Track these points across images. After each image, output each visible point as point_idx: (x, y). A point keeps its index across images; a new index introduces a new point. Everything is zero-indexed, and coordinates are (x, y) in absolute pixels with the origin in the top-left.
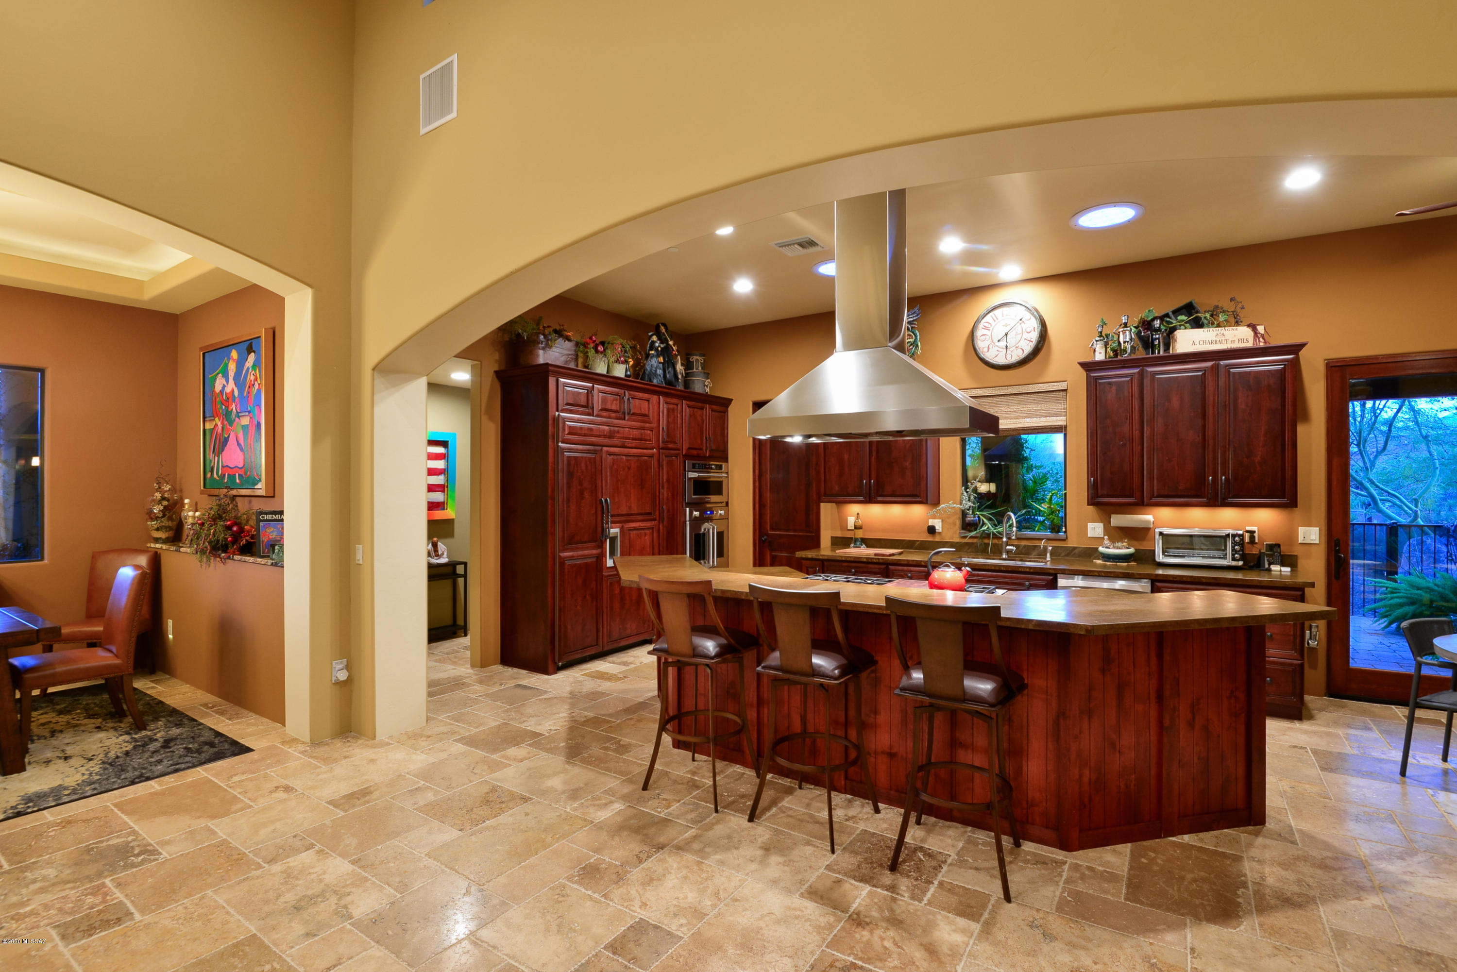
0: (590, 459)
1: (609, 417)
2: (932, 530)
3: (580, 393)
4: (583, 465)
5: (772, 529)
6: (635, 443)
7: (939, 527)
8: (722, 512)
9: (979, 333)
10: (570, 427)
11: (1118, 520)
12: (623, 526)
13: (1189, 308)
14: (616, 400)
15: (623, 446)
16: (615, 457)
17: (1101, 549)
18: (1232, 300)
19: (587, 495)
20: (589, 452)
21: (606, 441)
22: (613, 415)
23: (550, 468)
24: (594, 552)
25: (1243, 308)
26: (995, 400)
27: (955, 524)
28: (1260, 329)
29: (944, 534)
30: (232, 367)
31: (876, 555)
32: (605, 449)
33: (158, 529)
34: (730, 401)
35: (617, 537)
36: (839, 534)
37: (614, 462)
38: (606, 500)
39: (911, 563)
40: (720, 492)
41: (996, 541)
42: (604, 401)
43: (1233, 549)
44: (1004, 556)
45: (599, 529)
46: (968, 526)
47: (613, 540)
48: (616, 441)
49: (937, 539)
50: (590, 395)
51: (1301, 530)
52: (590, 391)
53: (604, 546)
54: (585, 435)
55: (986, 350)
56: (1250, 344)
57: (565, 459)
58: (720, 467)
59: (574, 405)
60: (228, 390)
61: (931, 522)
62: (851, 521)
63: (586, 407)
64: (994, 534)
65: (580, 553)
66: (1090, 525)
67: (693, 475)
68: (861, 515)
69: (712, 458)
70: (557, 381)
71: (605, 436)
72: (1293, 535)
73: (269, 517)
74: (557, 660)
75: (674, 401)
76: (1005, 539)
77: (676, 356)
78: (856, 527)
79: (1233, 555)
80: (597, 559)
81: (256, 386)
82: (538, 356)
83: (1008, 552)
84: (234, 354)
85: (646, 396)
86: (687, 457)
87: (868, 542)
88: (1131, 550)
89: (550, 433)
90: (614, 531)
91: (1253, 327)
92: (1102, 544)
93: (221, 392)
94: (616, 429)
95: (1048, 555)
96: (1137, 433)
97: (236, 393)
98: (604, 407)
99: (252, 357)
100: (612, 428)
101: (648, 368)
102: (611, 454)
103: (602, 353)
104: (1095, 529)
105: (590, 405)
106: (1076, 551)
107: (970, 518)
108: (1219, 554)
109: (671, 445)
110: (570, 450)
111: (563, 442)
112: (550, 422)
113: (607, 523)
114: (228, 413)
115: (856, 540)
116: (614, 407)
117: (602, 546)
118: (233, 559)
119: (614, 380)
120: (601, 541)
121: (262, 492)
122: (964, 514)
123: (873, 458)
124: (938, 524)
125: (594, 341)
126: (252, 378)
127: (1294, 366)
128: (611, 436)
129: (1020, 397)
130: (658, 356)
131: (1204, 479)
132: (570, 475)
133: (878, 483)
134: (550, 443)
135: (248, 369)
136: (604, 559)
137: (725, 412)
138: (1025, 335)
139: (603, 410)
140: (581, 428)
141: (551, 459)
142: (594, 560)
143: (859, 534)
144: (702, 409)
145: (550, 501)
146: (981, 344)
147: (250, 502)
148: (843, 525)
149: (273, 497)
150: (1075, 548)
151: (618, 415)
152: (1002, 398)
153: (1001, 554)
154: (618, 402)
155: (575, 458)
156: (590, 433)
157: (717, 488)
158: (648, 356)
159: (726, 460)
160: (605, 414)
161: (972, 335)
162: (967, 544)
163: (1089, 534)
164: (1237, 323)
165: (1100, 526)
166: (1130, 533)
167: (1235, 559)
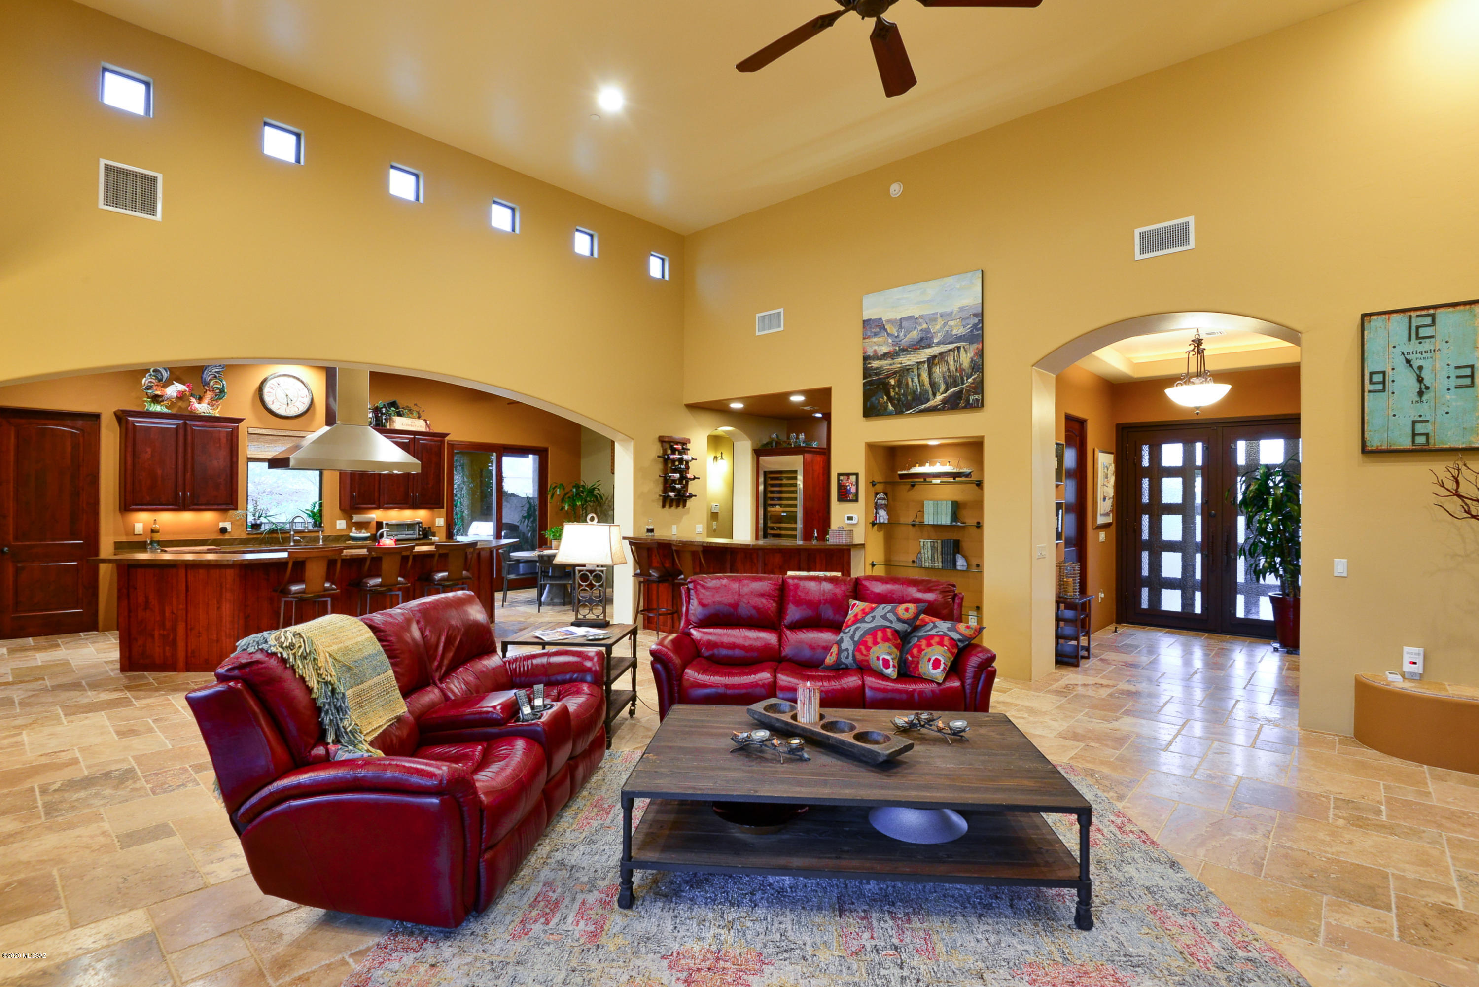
2: (223, 531)
5: (16, 539)
7: (229, 529)
9: (266, 390)
11: (356, 518)
13: (393, 404)
17: (351, 534)
18: (415, 405)
25: (424, 411)
26: (275, 438)
27: (243, 525)
28: (428, 422)
29: (232, 533)
36: (123, 539)
43: (419, 530)
44: (292, 544)
46: (254, 526)
49: (227, 537)
51: (437, 520)
55: (271, 403)
56: (426, 430)
61: (222, 525)
62: (139, 528)
66: (338, 522)
68: (157, 521)
72: (434, 522)
76: (292, 533)
78: (154, 532)
79: (418, 533)
83: (295, 541)
88: (368, 535)
91: (426, 421)
92: (351, 532)
95: (321, 541)
104: (341, 524)
106: (331, 538)
108: (412, 532)
115: (150, 543)
124: (228, 525)
127: (443, 442)
129: (293, 438)
131: (408, 494)
133: (193, 494)
138: (300, 399)
143: (158, 537)
146: (268, 398)
148: (131, 531)
150: (329, 536)
152: (280, 438)
153: (289, 542)
161: (260, 389)
162: (254, 538)
163: (338, 527)
164: (419, 417)
165: (344, 522)
166: (361, 526)
167: (419, 535)
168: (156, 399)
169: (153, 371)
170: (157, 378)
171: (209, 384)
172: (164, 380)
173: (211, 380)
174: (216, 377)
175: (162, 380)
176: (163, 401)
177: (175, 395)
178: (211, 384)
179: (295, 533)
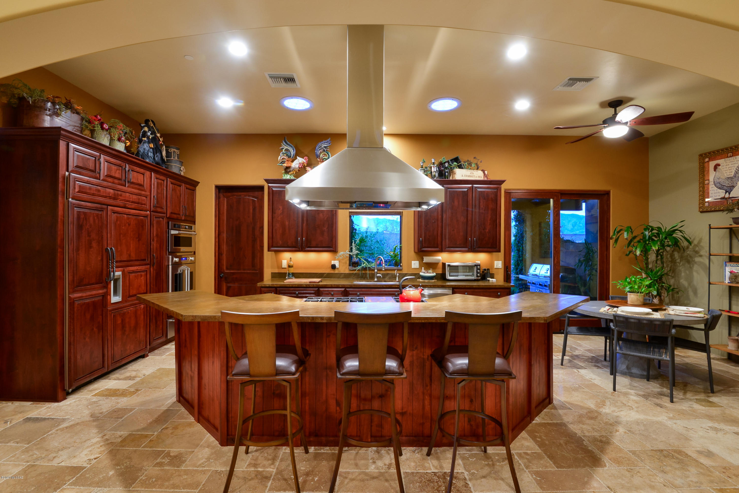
0: (97, 215)
1: (113, 183)
2: (333, 267)
3: (89, 159)
4: (91, 219)
5: (227, 269)
6: (134, 206)
7: (337, 266)
8: (192, 258)
10: (80, 186)
11: (427, 259)
12: (124, 270)
13: (456, 160)
14: (119, 170)
15: (125, 207)
16: (119, 215)
17: (421, 274)
18: (474, 158)
19: (94, 244)
20: (96, 209)
21: (111, 202)
22: (116, 181)
23: (59, 220)
24: (101, 291)
25: (481, 162)
27: (346, 263)
28: (486, 172)
29: (340, 269)
31: (310, 282)
32: (110, 208)
34: (199, 183)
35: (120, 278)
36: (276, 271)
37: (117, 219)
38: (111, 249)
39: (333, 286)
40: (190, 245)
41: (371, 272)
42: (109, 169)
43: (477, 272)
44: (376, 280)
45: (105, 273)
46: (353, 264)
47: (116, 281)
48: (118, 202)
49: (336, 271)
50: (97, 162)
51: (496, 262)
52: (97, 160)
53: (109, 286)
54: (93, 195)
56: (482, 178)
57: (75, 213)
58: (191, 228)
59: (79, 169)
61: (333, 262)
62: (285, 263)
63: (94, 171)
64: (369, 268)
65: (89, 293)
66: (413, 262)
67: (173, 232)
68: (292, 259)
69: (185, 221)
70: (67, 145)
71: (110, 198)
72: (492, 264)
74: (67, 387)
75: (162, 177)
76: (376, 271)
77: (162, 145)
78: (289, 266)
79: (477, 274)
80: (103, 298)
82: (44, 120)
83: (378, 277)
85: (142, 170)
86: (169, 219)
87: (296, 275)
88: (434, 274)
89: (60, 189)
90: (118, 274)
91: (483, 171)
92: (421, 271)
94: (119, 193)
95: (397, 278)
96: (440, 217)
98: (109, 173)
100: (116, 192)
101: (142, 150)
102: (115, 212)
103: (107, 130)
104: (415, 264)
105: (97, 170)
107: (355, 259)
108: (471, 274)
109: (159, 210)
110: (79, 206)
111: (72, 199)
112: (60, 180)
113: (113, 268)
115: (289, 274)
116: (117, 175)
117: (106, 286)
119: (116, 153)
120: (107, 282)
122: (351, 257)
123: (305, 224)
124: (337, 263)
125: (99, 120)
127: (499, 189)
128: (115, 198)
130: (149, 143)
131: (467, 239)
132: (80, 227)
133: (307, 239)
134: (60, 198)
136: (109, 297)
137: (194, 190)
139: (108, 176)
140: (90, 189)
141: (60, 213)
142: (101, 298)
143: (292, 270)
144: (180, 186)
145: (59, 250)
148: (279, 265)
150: (406, 274)
151: (120, 182)
153: (374, 278)
154: (120, 172)
155: (85, 213)
156: (98, 193)
157: (188, 242)
158: (140, 141)
159: (194, 223)
160: (109, 179)
162: (353, 274)
163: (413, 267)
164: (478, 169)
165: (418, 262)
166: (431, 266)
167: (477, 276)
168: (287, 170)
169: (285, 150)
170: (287, 155)
171: (320, 156)
172: (292, 156)
173: (321, 153)
174: (324, 151)
175: (291, 157)
176: (290, 171)
177: (297, 166)
178: (321, 156)
179: (378, 270)
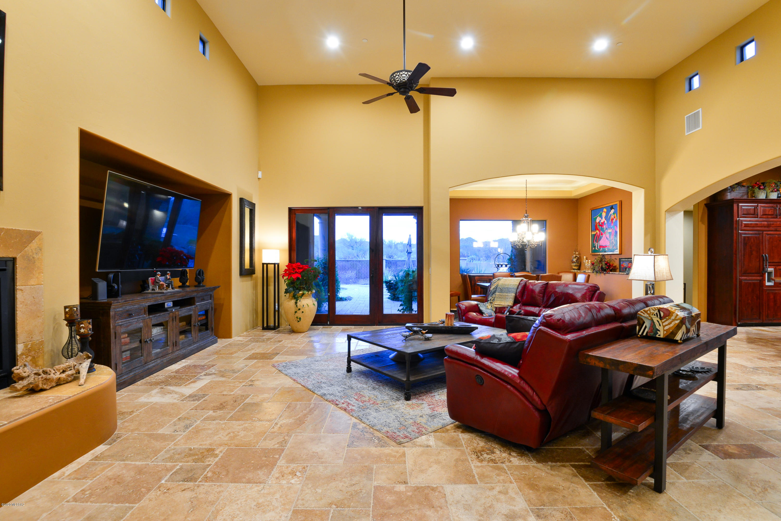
0: (756, 237)
1: (767, 218)
3: (750, 209)
4: (752, 240)
10: (745, 224)
12: (776, 268)
14: (772, 209)
15: (776, 231)
16: (771, 236)
19: (754, 253)
20: (756, 234)
21: (766, 229)
22: (770, 216)
23: (734, 242)
24: (758, 278)
30: (604, 214)
32: (764, 232)
33: (575, 266)
35: (772, 272)
37: (770, 238)
38: (765, 255)
42: (764, 211)
45: (761, 268)
47: (770, 274)
48: (771, 228)
50: (756, 209)
52: (756, 207)
53: (764, 276)
54: (753, 227)
57: (742, 237)
59: (747, 214)
60: (602, 221)
63: (754, 214)
65: (750, 278)
70: (738, 205)
71: (765, 227)
73: (624, 260)
74: (737, 321)
80: (760, 282)
81: (615, 219)
82: (727, 195)
84: (605, 210)
89: (734, 227)
90: (771, 269)
93: (599, 222)
94: (772, 223)
97: (606, 222)
98: (764, 213)
99: (613, 211)
100: (769, 223)
102: (768, 234)
103: (763, 189)
105: (756, 213)
110: (745, 234)
111: (741, 231)
112: (735, 223)
113: (766, 265)
114: (603, 229)
116: (770, 213)
117: (763, 275)
118: (609, 273)
119: (770, 201)
120: (763, 274)
121: (618, 253)
125: (758, 184)
126: (613, 217)
128: (768, 226)
132: (745, 244)
134: (735, 232)
135: (611, 214)
136: (764, 282)
139: (763, 215)
140: (751, 224)
141: (735, 238)
142: (759, 281)
145: (734, 255)
147: (611, 256)
149: (621, 254)
151: (773, 216)
154: (773, 211)
155: (748, 237)
156: (756, 225)
160: (764, 216)
